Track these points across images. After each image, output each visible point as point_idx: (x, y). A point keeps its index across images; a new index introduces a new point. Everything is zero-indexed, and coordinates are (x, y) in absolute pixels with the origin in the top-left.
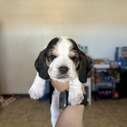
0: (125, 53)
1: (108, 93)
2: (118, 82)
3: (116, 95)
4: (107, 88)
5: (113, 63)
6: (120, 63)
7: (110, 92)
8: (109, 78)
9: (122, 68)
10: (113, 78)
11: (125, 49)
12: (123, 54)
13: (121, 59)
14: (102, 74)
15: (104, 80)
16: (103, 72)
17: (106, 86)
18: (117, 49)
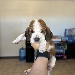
0: (70, 32)
1: (61, 56)
2: (66, 49)
3: (65, 57)
4: (60, 53)
5: (63, 38)
6: (67, 38)
7: (61, 55)
8: (61, 47)
9: (69, 41)
10: (63, 47)
11: (70, 30)
12: (69, 33)
13: (68, 36)
14: (57, 45)
15: (58, 48)
16: (57, 44)
17: (59, 52)
18: (66, 30)
